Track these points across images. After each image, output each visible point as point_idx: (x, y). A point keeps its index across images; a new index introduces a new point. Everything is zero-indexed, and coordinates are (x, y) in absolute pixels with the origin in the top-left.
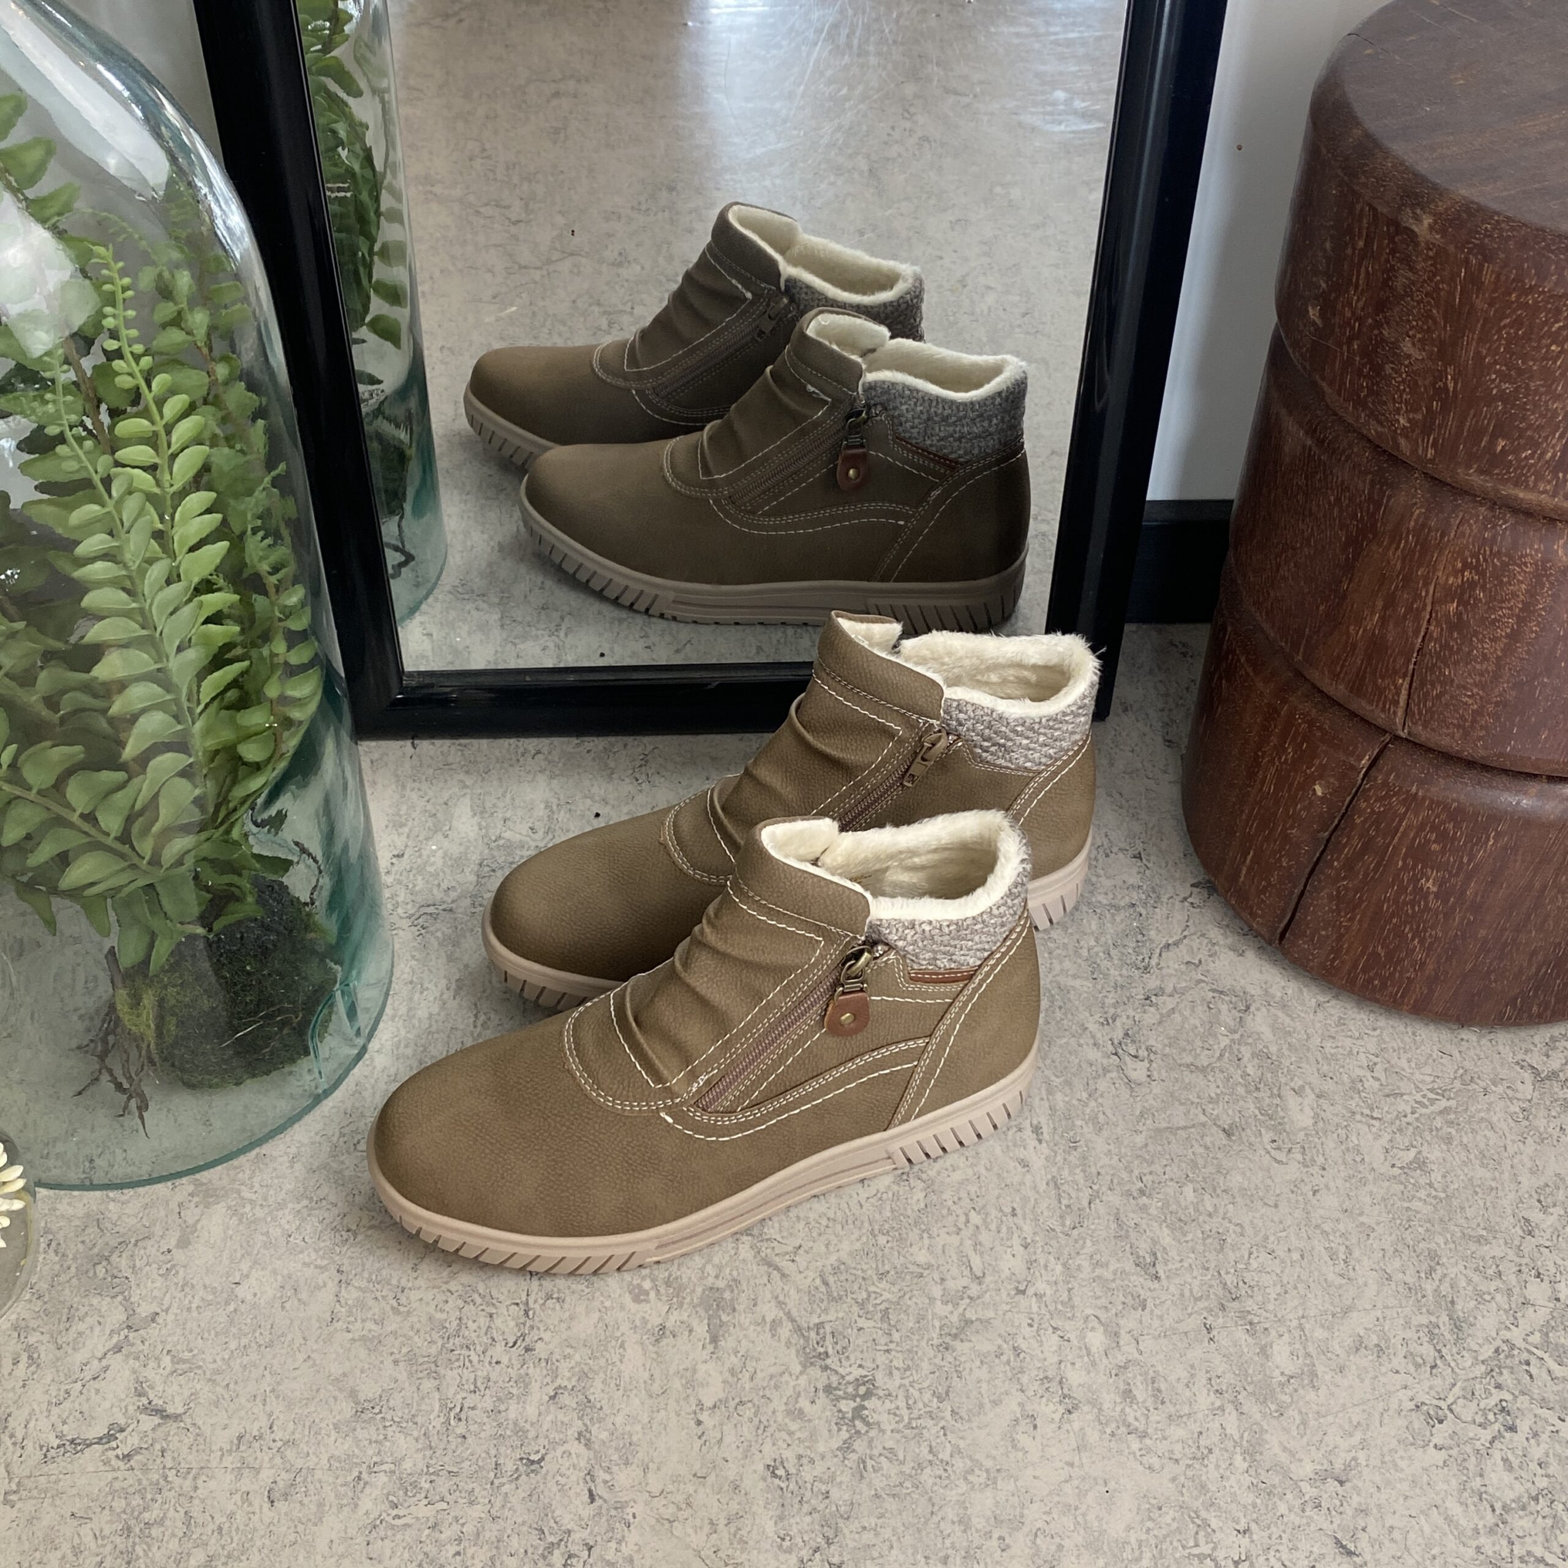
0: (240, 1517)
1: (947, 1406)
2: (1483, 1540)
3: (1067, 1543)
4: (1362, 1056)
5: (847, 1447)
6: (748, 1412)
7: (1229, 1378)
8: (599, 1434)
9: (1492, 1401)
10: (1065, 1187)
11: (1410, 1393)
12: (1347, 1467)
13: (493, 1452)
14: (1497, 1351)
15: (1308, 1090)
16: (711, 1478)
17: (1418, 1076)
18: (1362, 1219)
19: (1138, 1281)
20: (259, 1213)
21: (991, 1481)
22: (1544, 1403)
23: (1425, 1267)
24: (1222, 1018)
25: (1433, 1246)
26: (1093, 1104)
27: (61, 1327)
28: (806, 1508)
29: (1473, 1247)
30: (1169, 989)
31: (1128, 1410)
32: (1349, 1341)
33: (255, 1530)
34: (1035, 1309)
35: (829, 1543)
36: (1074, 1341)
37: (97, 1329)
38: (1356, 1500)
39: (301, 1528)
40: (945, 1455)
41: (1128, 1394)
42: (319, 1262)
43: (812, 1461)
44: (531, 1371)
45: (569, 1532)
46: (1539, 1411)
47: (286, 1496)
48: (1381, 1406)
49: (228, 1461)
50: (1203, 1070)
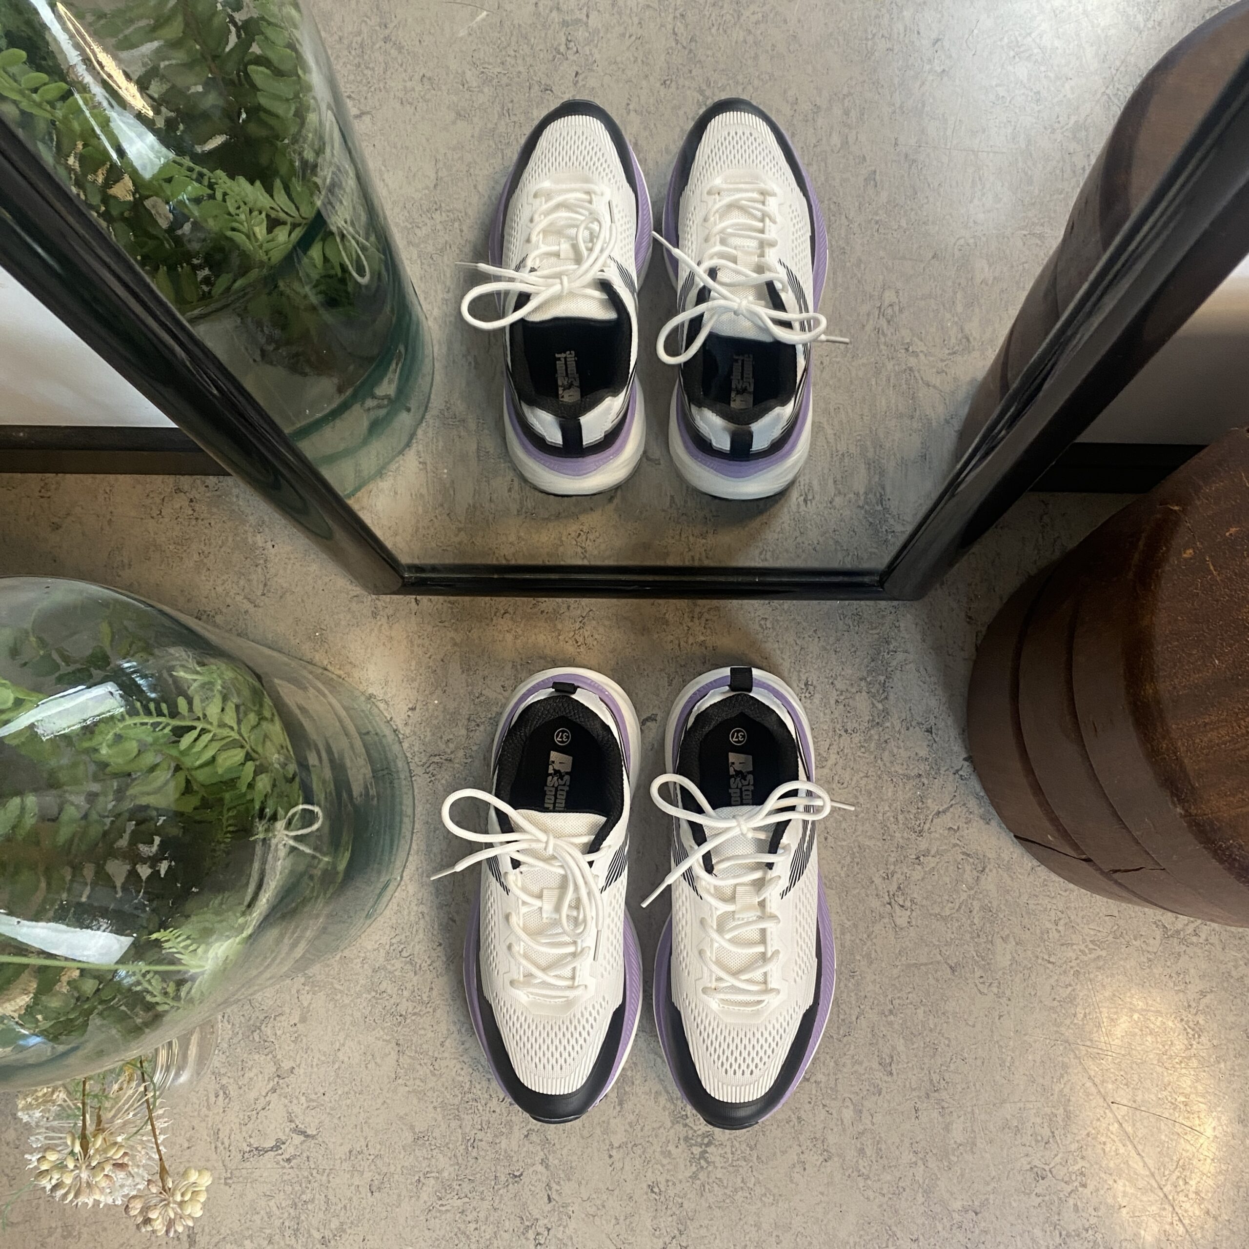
0: (354, 1199)
1: (755, 1154)
3: (815, 1242)
4: (1053, 912)
5: (694, 1177)
6: (639, 1152)
7: (923, 1143)
8: (553, 1161)
10: (843, 1006)
11: (1029, 1159)
12: (982, 1205)
13: (493, 1169)
14: (1088, 1135)
15: (1011, 939)
16: (616, 1192)
17: (1086, 930)
19: (879, 1075)
20: (347, 1001)
21: (775, 1202)
22: (1107, 1170)
23: (1058, 1074)
24: (965, 876)
25: (1066, 1060)
26: (869, 943)
27: (241, 1073)
28: (669, 1212)
30: (933, 852)
31: (860, 1161)
32: (1000, 1123)
33: (364, 1208)
34: (814, 1092)
35: (681, 1235)
36: (835, 1115)
37: (260, 1076)
38: (983, 1224)
39: (389, 1209)
40: (751, 1186)
41: (861, 1151)
42: (385, 1037)
43: (674, 1184)
44: (513, 1118)
45: (537, 1220)
46: (1103, 1175)
47: (379, 1189)
48: (1010, 1166)
49: (346, 1166)
50: (945, 919)
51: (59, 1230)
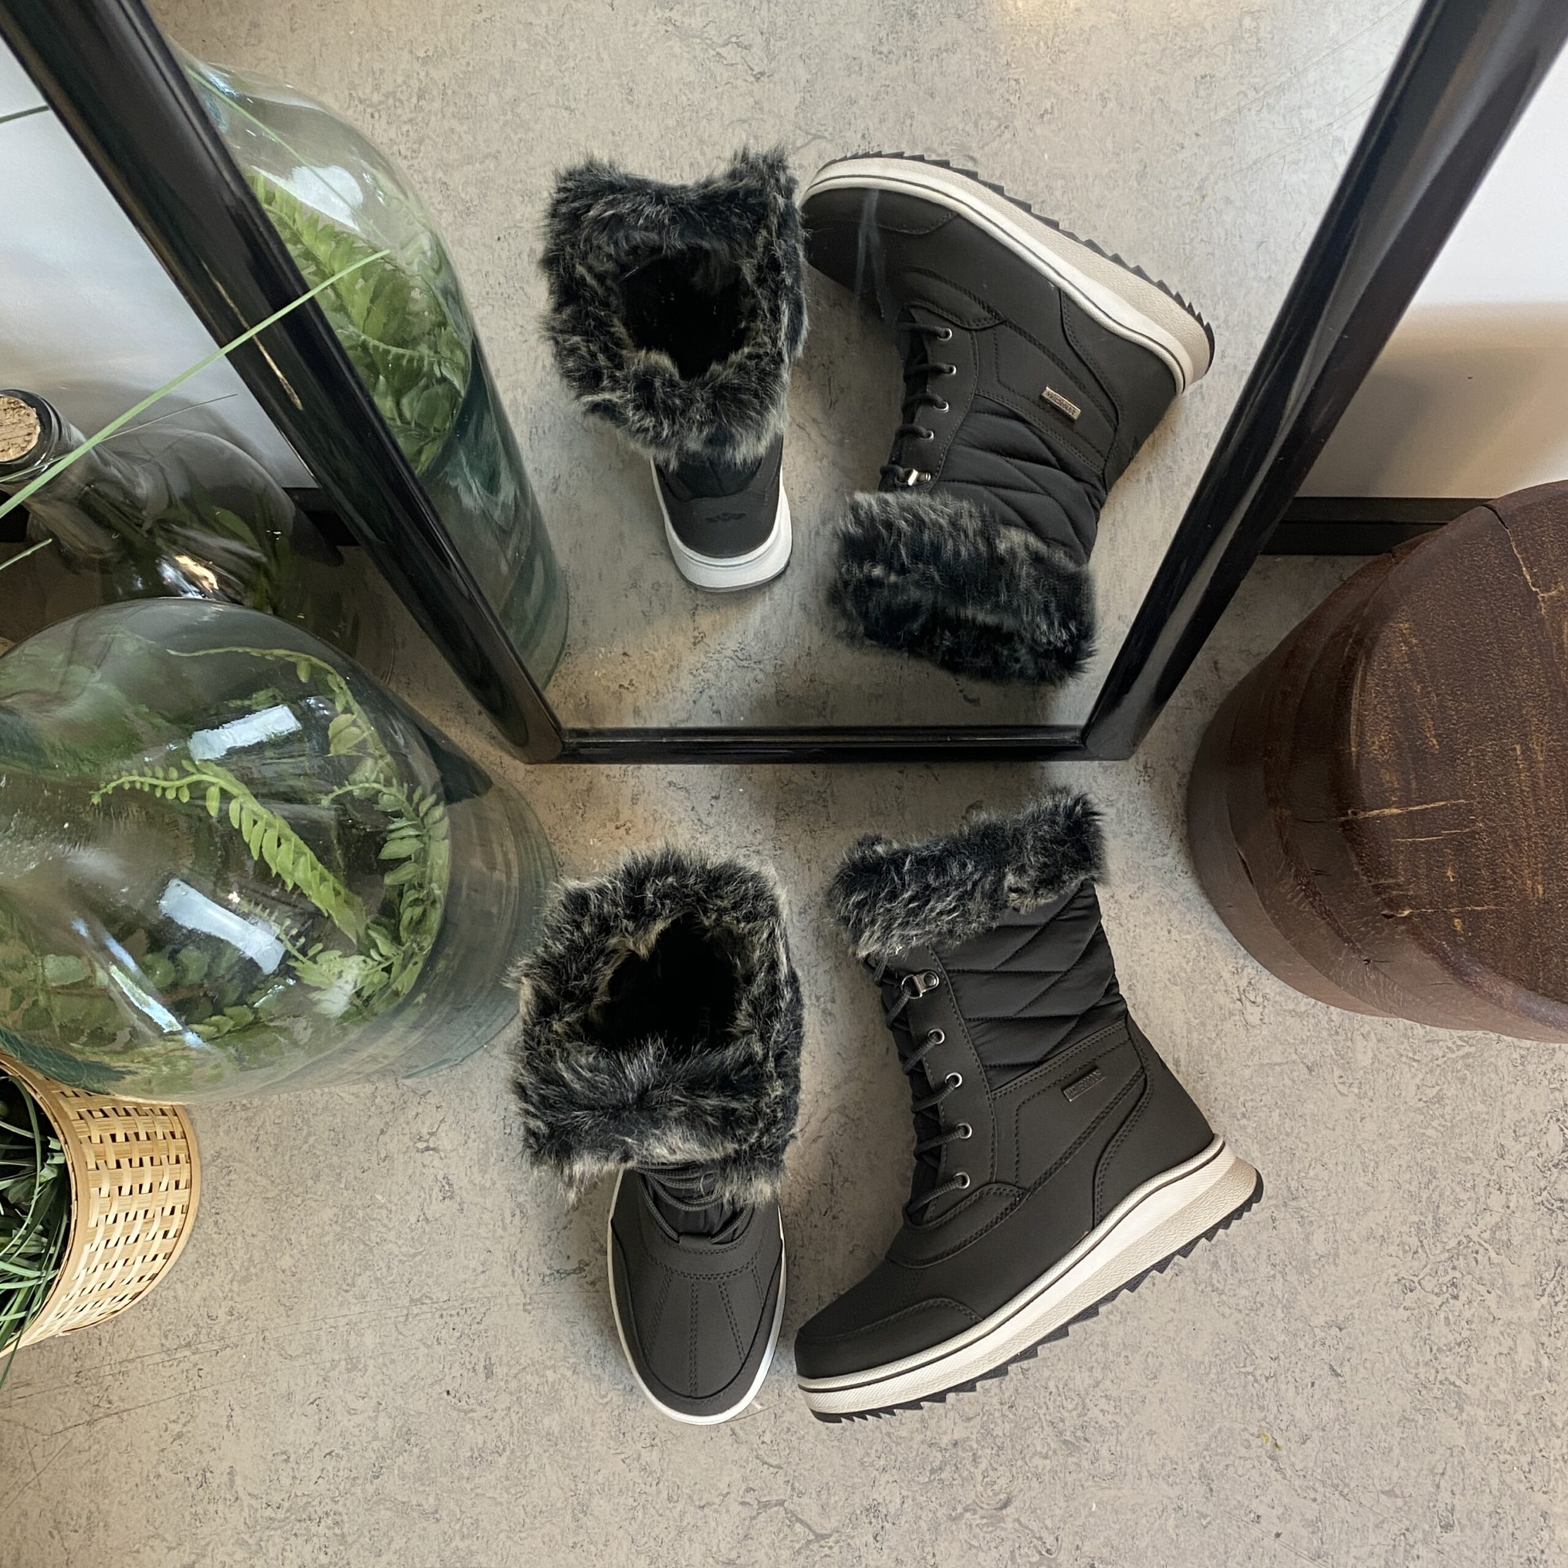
2: (1422, 1370)
3: (1166, 1362)
7: (1282, 1255)
9: (1449, 1277)
11: (1396, 1271)
12: (1347, 1319)
14: (1459, 1243)
15: (1372, 1035)
18: (1391, 1141)
22: (1480, 1281)
23: (1425, 1180)
25: (1434, 1164)
26: (1218, 1042)
29: (1461, 1165)
31: (1214, 1275)
32: (1364, 1233)
38: (1347, 1340)
41: (1215, 1265)
44: (837, 1234)
46: (1476, 1286)
48: (1376, 1279)
50: (1300, 1015)
51: (343, 1363)
